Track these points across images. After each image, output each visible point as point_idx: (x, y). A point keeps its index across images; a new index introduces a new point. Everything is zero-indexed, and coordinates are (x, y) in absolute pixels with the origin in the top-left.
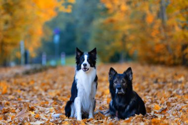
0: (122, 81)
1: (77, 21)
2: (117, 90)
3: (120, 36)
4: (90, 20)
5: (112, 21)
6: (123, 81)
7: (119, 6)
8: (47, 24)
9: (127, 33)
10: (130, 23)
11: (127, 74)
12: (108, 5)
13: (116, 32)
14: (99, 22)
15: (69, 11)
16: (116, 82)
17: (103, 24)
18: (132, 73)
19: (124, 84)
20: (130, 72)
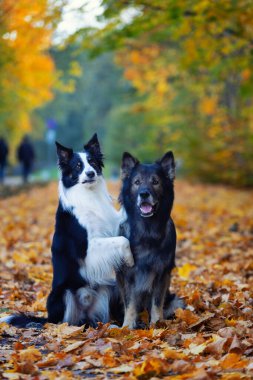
0: (150, 180)
1: (86, 110)
2: (139, 198)
3: (154, 134)
4: (105, 109)
5: (142, 110)
6: (154, 179)
7: (155, 85)
8: (37, 112)
9: (167, 130)
10: (173, 113)
11: (163, 165)
12: (137, 83)
13: (149, 127)
14: (120, 110)
15: (70, 89)
16: (138, 182)
17: (127, 115)
18: (173, 165)
19: (156, 187)
20: (170, 162)
